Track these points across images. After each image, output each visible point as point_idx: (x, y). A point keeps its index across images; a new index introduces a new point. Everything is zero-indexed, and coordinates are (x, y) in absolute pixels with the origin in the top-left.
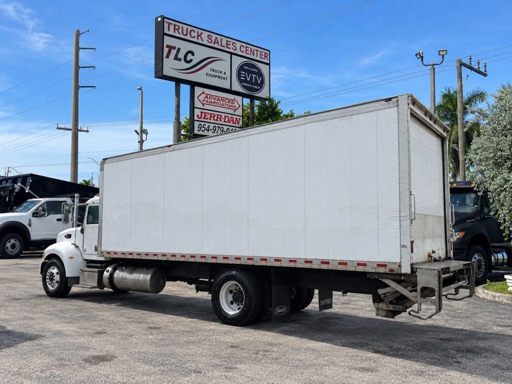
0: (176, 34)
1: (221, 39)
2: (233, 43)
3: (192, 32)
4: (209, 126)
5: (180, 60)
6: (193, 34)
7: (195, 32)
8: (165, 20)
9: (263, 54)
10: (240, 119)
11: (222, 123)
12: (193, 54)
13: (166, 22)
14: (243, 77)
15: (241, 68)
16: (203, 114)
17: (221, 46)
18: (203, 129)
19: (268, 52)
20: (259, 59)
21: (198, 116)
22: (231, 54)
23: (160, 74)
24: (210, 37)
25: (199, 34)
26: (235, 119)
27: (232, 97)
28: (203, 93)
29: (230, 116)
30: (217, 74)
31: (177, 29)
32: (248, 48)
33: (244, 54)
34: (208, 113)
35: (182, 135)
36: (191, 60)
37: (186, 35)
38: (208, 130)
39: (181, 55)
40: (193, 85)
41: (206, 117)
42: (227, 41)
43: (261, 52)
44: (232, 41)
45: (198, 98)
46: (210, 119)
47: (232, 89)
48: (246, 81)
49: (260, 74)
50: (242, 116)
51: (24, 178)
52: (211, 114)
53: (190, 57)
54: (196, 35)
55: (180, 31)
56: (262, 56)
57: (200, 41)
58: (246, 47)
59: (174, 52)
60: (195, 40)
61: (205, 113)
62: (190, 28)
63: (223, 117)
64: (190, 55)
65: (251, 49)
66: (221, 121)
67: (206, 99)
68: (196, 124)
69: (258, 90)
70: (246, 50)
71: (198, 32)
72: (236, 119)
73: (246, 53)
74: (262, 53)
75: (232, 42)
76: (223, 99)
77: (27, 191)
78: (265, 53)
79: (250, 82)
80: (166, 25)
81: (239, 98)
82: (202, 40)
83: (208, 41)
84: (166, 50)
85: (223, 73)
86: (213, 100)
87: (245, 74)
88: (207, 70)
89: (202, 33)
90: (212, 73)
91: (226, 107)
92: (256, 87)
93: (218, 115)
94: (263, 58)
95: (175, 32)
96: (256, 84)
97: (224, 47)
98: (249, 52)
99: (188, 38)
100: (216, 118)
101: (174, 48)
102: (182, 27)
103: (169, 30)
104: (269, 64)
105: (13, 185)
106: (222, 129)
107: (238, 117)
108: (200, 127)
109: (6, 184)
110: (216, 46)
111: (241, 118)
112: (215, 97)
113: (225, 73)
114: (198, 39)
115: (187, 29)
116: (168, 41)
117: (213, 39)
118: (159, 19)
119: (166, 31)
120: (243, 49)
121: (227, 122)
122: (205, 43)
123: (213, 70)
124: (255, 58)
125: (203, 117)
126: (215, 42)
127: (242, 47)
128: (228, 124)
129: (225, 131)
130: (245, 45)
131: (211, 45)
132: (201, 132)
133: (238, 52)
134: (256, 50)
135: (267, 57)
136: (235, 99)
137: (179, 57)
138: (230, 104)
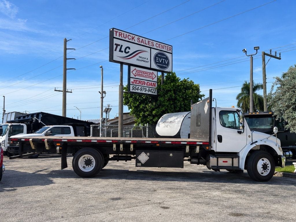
0: (120, 38)
1: (145, 40)
2: (152, 42)
3: (129, 36)
4: (138, 87)
5: (122, 52)
7: (130, 36)
8: (114, 30)
9: (169, 48)
10: (156, 84)
11: (146, 86)
12: (129, 48)
13: (115, 31)
14: (157, 60)
15: (156, 56)
17: (145, 44)
18: (135, 89)
20: (166, 50)
21: (132, 82)
22: (151, 48)
24: (139, 39)
25: (133, 37)
27: (151, 71)
28: (135, 69)
29: (150, 82)
30: (143, 59)
32: (160, 45)
33: (158, 48)
34: (138, 81)
35: (124, 92)
36: (128, 52)
37: (126, 38)
38: (138, 90)
39: (123, 49)
40: (130, 65)
41: (137, 83)
42: (148, 41)
44: (151, 41)
45: (132, 72)
46: (139, 84)
47: (151, 67)
48: (159, 63)
49: (167, 58)
50: (157, 82)
51: (38, 115)
52: (139, 81)
53: (127, 50)
54: (131, 38)
55: (122, 36)
56: (168, 49)
57: (133, 41)
58: (159, 44)
59: (119, 47)
60: (130, 41)
61: (136, 81)
62: (128, 34)
63: (146, 83)
64: (128, 49)
65: (162, 45)
67: (137, 73)
68: (131, 86)
70: (159, 46)
71: (132, 36)
72: (154, 84)
73: (159, 48)
74: (168, 48)
75: (151, 42)
76: (146, 73)
77: (39, 122)
78: (170, 47)
79: (162, 63)
80: (115, 33)
81: (155, 72)
82: (135, 41)
84: (115, 46)
85: (146, 59)
86: (140, 73)
87: (159, 59)
88: (137, 57)
89: (134, 37)
90: (140, 59)
91: (148, 77)
92: (165, 66)
93: (143, 82)
94: (168, 50)
95: (119, 36)
96: (165, 64)
97: (147, 44)
98: (161, 47)
99: (127, 39)
100: (142, 83)
101: (119, 45)
102: (124, 34)
103: (116, 35)
104: (172, 53)
105: (32, 119)
106: (146, 89)
107: (155, 83)
108: (133, 88)
109: (28, 118)
110: (142, 44)
111: (156, 83)
112: (142, 72)
114: (132, 40)
115: (126, 35)
116: (116, 41)
117: (141, 40)
118: (111, 30)
119: (115, 36)
120: (157, 45)
121: (148, 85)
122: (136, 42)
123: (141, 57)
124: (164, 50)
125: (135, 83)
126: (142, 42)
127: (157, 44)
128: (149, 86)
129: (147, 90)
130: (158, 43)
131: (140, 43)
132: (134, 91)
133: (155, 47)
134: (165, 46)
135: (171, 49)
136: (153, 73)
137: (122, 50)
138: (150, 76)
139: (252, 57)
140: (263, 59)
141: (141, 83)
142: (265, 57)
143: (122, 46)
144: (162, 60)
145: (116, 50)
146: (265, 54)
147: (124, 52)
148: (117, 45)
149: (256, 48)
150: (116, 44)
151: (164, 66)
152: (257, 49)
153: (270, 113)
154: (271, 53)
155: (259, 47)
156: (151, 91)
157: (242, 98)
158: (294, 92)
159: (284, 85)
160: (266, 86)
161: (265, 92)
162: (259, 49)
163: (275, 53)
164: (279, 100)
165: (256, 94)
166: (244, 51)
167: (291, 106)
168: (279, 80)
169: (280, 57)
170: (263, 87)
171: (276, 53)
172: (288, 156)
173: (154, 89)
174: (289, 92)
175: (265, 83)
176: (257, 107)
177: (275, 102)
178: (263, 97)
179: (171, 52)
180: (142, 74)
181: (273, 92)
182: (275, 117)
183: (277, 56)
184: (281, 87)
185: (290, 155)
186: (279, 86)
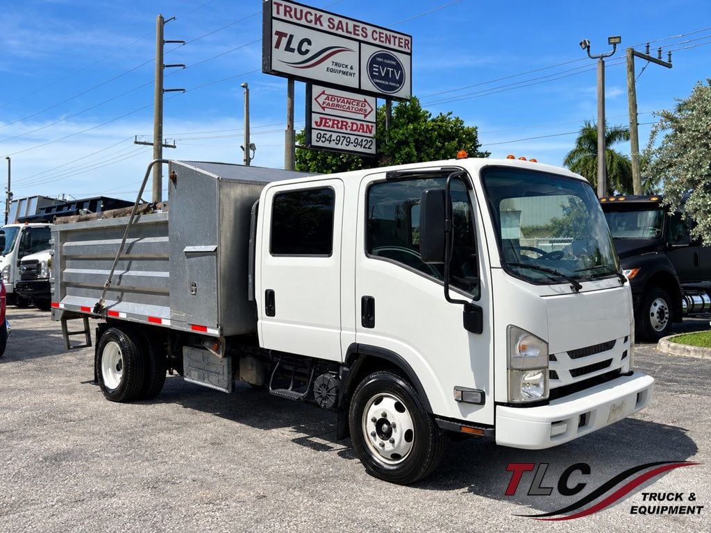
0: (288, 18)
1: (347, 24)
2: (363, 28)
3: (309, 15)
4: (331, 136)
5: (292, 50)
6: (309, 17)
7: (311, 15)
9: (403, 41)
10: (372, 126)
11: (348, 131)
12: (309, 43)
13: (275, 3)
14: (376, 72)
15: (373, 61)
16: (324, 120)
17: (347, 32)
18: (324, 139)
19: (409, 39)
20: (396, 47)
21: (316, 123)
22: (360, 42)
23: (268, 69)
24: (331, 21)
25: (318, 17)
26: (365, 127)
27: (360, 97)
28: (323, 93)
29: (359, 123)
30: (341, 69)
31: (288, 11)
32: (383, 34)
33: (377, 42)
34: (330, 120)
35: (297, 147)
36: (307, 51)
37: (301, 18)
38: (330, 141)
39: (294, 45)
40: (310, 83)
41: (327, 125)
42: (355, 26)
43: (400, 38)
44: (362, 25)
45: (316, 99)
46: (333, 127)
47: (362, 88)
48: (380, 77)
49: (398, 67)
50: (376, 123)
52: (334, 120)
53: (305, 47)
54: (313, 18)
55: (292, 13)
56: (401, 44)
57: (318, 26)
58: (380, 33)
59: (284, 41)
60: (312, 25)
61: (326, 119)
62: (305, 10)
63: (350, 124)
64: (306, 44)
65: (386, 35)
66: (346, 129)
67: (327, 101)
68: (314, 133)
69: (397, 88)
70: (380, 37)
71: (316, 15)
72: (367, 126)
73: (380, 41)
74: (401, 40)
75: (361, 27)
76: (350, 101)
78: (406, 40)
79: (386, 78)
80: (274, 7)
81: (371, 100)
82: (321, 25)
84: (275, 38)
85: (349, 67)
86: (336, 102)
87: (379, 68)
88: (328, 63)
89: (321, 16)
90: (334, 67)
91: (354, 110)
92: (393, 84)
93: (342, 122)
94: (402, 47)
96: (393, 80)
97: (351, 33)
98: (384, 39)
99: (303, 22)
100: (340, 125)
101: (285, 35)
102: (296, 9)
103: (278, 13)
104: (410, 54)
106: (348, 140)
107: (370, 124)
108: (319, 136)
110: (339, 32)
111: (374, 125)
112: (339, 98)
113: (352, 67)
114: (316, 23)
115: (301, 11)
116: (278, 25)
117: (336, 23)
119: (275, 14)
120: (376, 36)
121: (355, 131)
122: (325, 28)
123: (336, 64)
124: (392, 46)
125: (323, 124)
126: (338, 28)
127: (375, 33)
128: (356, 133)
129: (352, 143)
130: (378, 30)
131: (334, 31)
132: (320, 144)
133: (369, 39)
134: (393, 36)
135: (408, 44)
136: (365, 101)
137: (292, 46)
138: (359, 108)
139: (603, 62)
140: (628, 67)
141: (337, 124)
142: (635, 61)
143: (291, 37)
144: (388, 71)
145: (277, 46)
146: (634, 54)
147: (296, 51)
148: (281, 35)
149: (612, 41)
150: (277, 33)
151: (390, 83)
152: (614, 42)
153: (654, 199)
154: (648, 50)
155: (620, 37)
156: (361, 145)
157: (580, 161)
158: (706, 145)
159: (681, 130)
160: (636, 131)
161: (636, 147)
162: (620, 42)
163: (658, 53)
164: (670, 166)
165: (612, 153)
166: (583, 46)
167: (699, 182)
168: (669, 117)
169: (670, 61)
170: (630, 134)
171: (660, 51)
172: (701, 307)
173: (369, 139)
174: (694, 147)
175: (635, 123)
176: (615, 184)
177: (659, 172)
178: (631, 158)
179: (409, 51)
180: (339, 103)
181: (655, 147)
182: (667, 208)
183: (662, 60)
184: (675, 136)
185: (704, 304)
186: (670, 132)
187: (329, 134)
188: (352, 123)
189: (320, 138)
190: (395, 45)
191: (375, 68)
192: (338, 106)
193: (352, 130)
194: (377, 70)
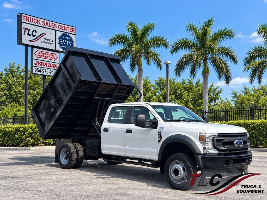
0: (27, 22)
1: (49, 23)
2: (55, 24)
3: (35, 20)
5: (30, 35)
6: (35, 21)
7: (36, 20)
9: (72, 29)
10: (57, 65)
11: (48, 67)
12: (36, 32)
13: (23, 16)
16: (38, 63)
17: (49, 26)
18: (38, 71)
19: (75, 28)
20: (69, 32)
21: (35, 64)
23: (20, 43)
24: (44, 22)
25: (38, 21)
26: (54, 65)
29: (52, 63)
30: (48, 41)
31: (28, 19)
32: (63, 26)
33: (61, 30)
34: (41, 62)
36: (35, 35)
37: (32, 22)
38: (40, 72)
39: (30, 33)
40: (33, 47)
41: (39, 64)
42: (52, 24)
43: (70, 28)
44: (54, 23)
45: (35, 53)
46: (42, 65)
50: (59, 63)
52: (42, 63)
53: (34, 33)
54: (37, 21)
55: (29, 20)
56: (71, 31)
57: (39, 25)
58: (62, 26)
59: (27, 31)
60: (36, 24)
61: (39, 62)
63: (48, 64)
64: (34, 32)
65: (64, 27)
66: (47, 66)
67: (39, 54)
68: (34, 68)
70: (62, 28)
71: (38, 20)
74: (71, 29)
76: (48, 54)
78: (73, 29)
81: (57, 54)
82: (40, 24)
83: (43, 24)
84: (23, 31)
86: (43, 55)
87: (63, 41)
88: (42, 39)
89: (40, 20)
90: (45, 41)
91: (50, 58)
93: (45, 63)
94: (71, 32)
95: (27, 21)
97: (51, 27)
98: (63, 29)
99: (33, 23)
100: (44, 65)
101: (27, 29)
102: (30, 18)
103: (24, 20)
106: (47, 71)
108: (36, 69)
110: (47, 27)
112: (44, 53)
113: (52, 40)
114: (38, 24)
115: (33, 19)
117: (45, 23)
118: (19, 14)
119: (22, 21)
120: (60, 27)
121: (50, 67)
123: (46, 39)
124: (67, 31)
126: (46, 25)
127: (60, 26)
128: (50, 68)
129: (49, 72)
130: (61, 25)
131: (44, 26)
132: (36, 73)
133: (57, 29)
134: (67, 27)
135: (74, 31)
136: (55, 54)
138: (52, 57)
143: (29, 30)
144: (66, 42)
145: (24, 34)
147: (31, 35)
148: (25, 29)
150: (24, 28)
156: (53, 73)
179: (75, 34)
180: (44, 55)
187: (39, 68)
188: (49, 64)
189: (36, 70)
190: (68, 31)
191: (61, 41)
192: (44, 56)
193: (49, 66)
194: (62, 42)
